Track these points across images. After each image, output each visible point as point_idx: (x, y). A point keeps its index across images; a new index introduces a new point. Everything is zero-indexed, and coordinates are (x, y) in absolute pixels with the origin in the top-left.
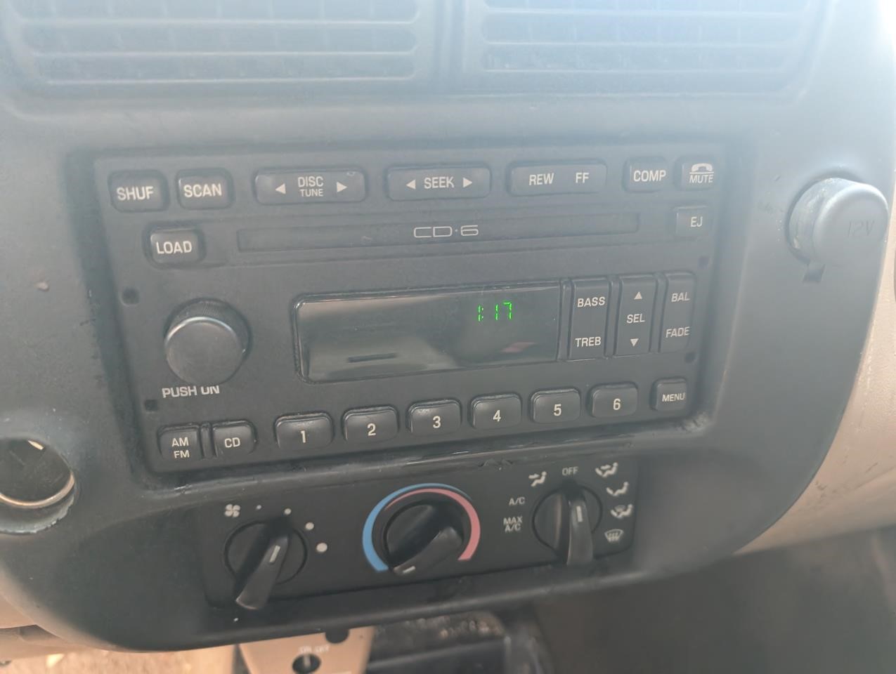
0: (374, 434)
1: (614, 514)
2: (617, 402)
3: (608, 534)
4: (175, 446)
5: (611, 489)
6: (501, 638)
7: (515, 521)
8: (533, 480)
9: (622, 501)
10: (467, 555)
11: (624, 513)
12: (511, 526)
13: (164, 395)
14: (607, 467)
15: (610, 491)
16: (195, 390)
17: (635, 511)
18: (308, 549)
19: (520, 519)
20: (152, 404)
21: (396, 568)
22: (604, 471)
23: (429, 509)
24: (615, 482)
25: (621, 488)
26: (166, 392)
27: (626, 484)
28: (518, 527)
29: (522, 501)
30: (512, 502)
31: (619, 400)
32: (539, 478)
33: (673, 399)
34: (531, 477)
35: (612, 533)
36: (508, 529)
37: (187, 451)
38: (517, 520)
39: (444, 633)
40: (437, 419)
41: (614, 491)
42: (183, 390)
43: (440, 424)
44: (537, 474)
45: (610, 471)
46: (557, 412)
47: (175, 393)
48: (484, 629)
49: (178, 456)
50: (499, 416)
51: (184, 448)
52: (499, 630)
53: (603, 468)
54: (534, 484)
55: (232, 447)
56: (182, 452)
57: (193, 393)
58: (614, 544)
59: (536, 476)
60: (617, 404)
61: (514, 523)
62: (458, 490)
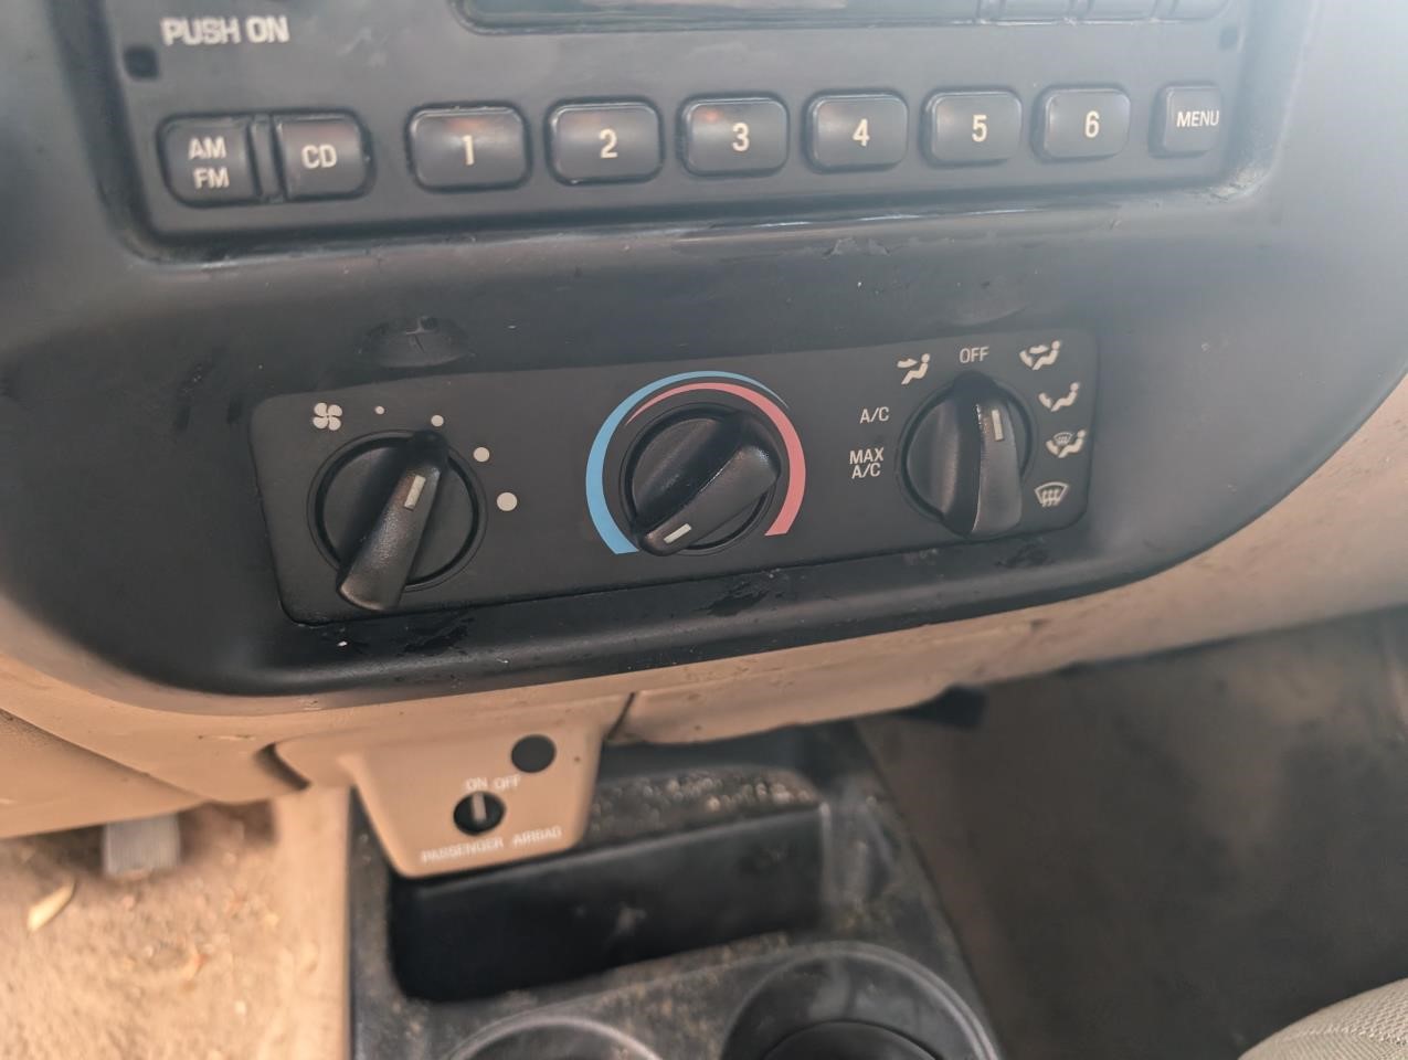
0: (614, 155)
1: (1053, 449)
2: (1093, 118)
3: (1042, 491)
4: (197, 158)
5: (1049, 396)
6: (814, 806)
7: (871, 458)
8: (906, 371)
9: (1067, 421)
10: (782, 525)
11: (1067, 446)
12: (863, 466)
13: (169, 37)
14: (1042, 349)
15: (1045, 400)
16: (234, 28)
17: (1090, 441)
18: (480, 505)
19: (879, 454)
20: (145, 61)
21: (651, 536)
22: (1036, 357)
23: (709, 422)
24: (1054, 381)
25: (1066, 395)
26: (173, 29)
27: (1075, 386)
28: (876, 469)
29: (884, 413)
30: (865, 416)
31: (1095, 114)
32: (916, 367)
33: (1197, 122)
34: (902, 364)
35: (1048, 489)
36: (857, 473)
37: (223, 172)
38: (874, 455)
39: (714, 803)
40: (741, 131)
41: (1054, 403)
42: (210, 26)
43: (746, 142)
44: (914, 359)
45: (1045, 356)
46: (979, 132)
47: (192, 32)
48: (782, 795)
49: (205, 183)
50: (865, 131)
51: (215, 164)
52: (806, 795)
53: (1035, 350)
54: (906, 381)
55: (320, 166)
56: (211, 172)
57: (230, 36)
58: (1050, 509)
59: (911, 362)
60: (1092, 121)
61: (868, 461)
62: (763, 387)
